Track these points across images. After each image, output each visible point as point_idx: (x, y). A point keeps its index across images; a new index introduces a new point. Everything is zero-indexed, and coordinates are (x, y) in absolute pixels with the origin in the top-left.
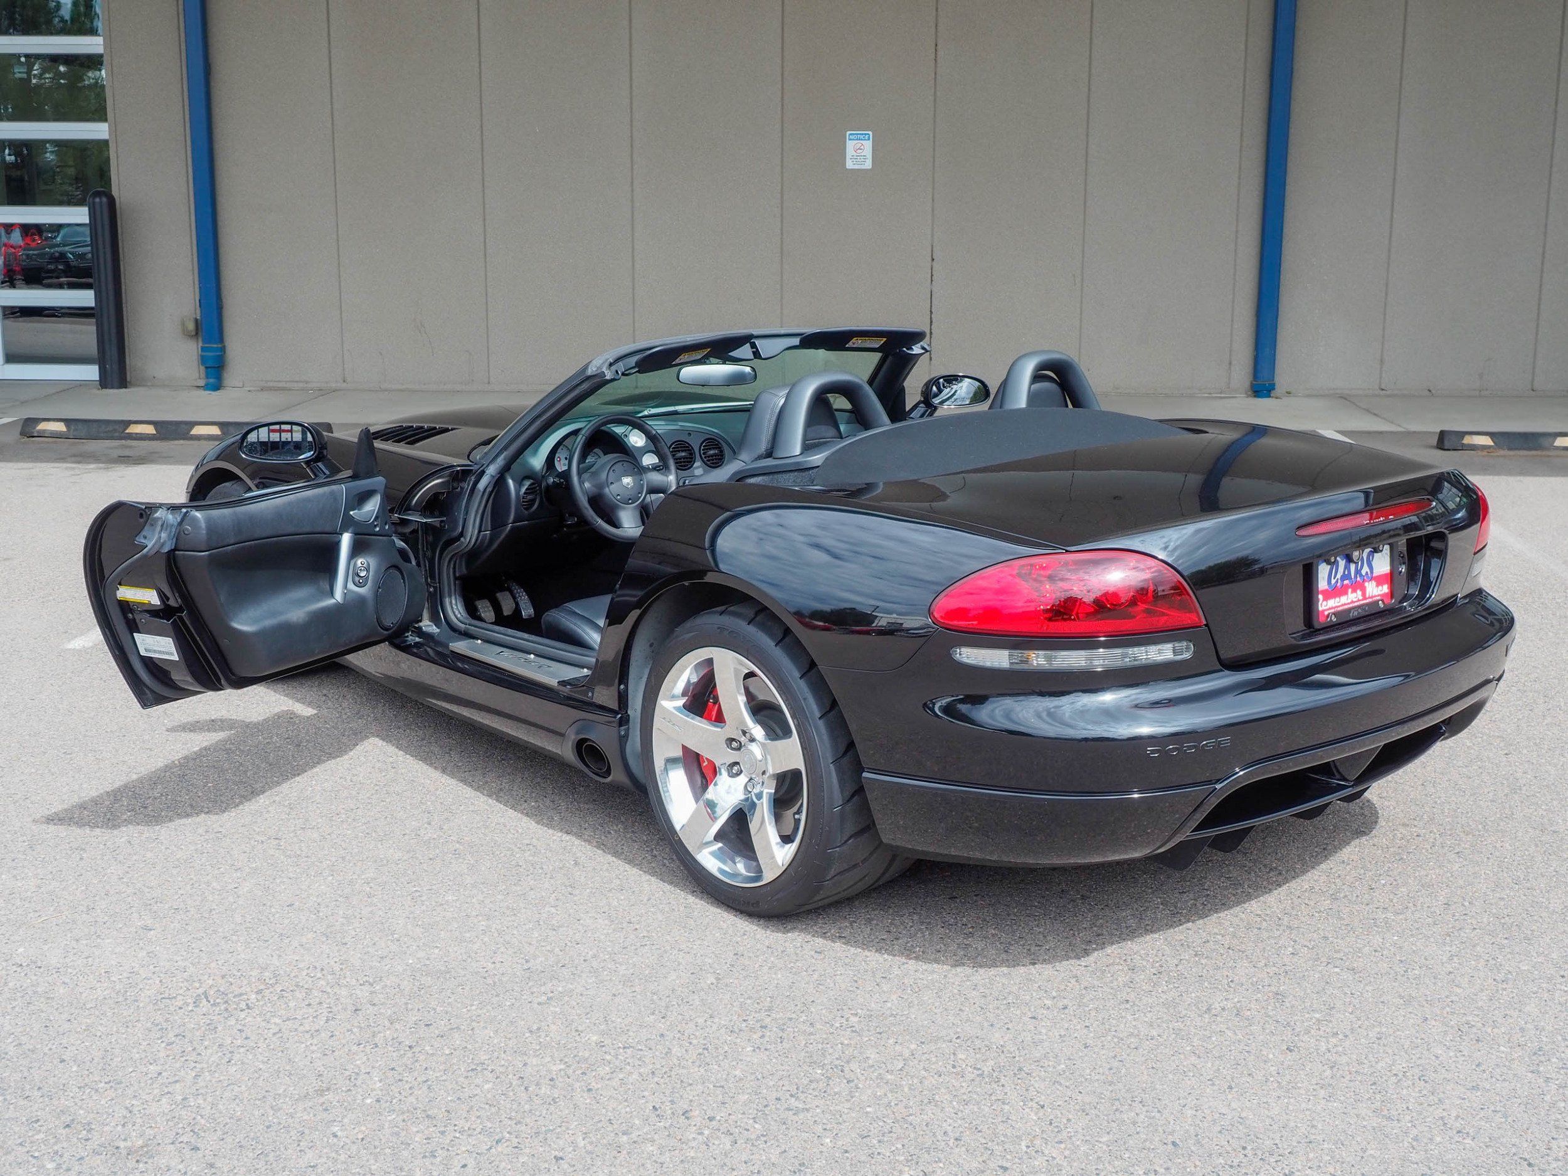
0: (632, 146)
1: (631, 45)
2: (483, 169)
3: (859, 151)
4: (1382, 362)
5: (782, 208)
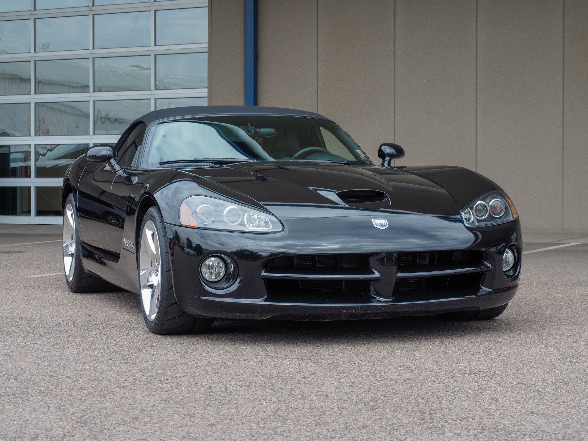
0: (477, 88)
1: (477, 31)
2: (395, 104)
5: (563, 122)
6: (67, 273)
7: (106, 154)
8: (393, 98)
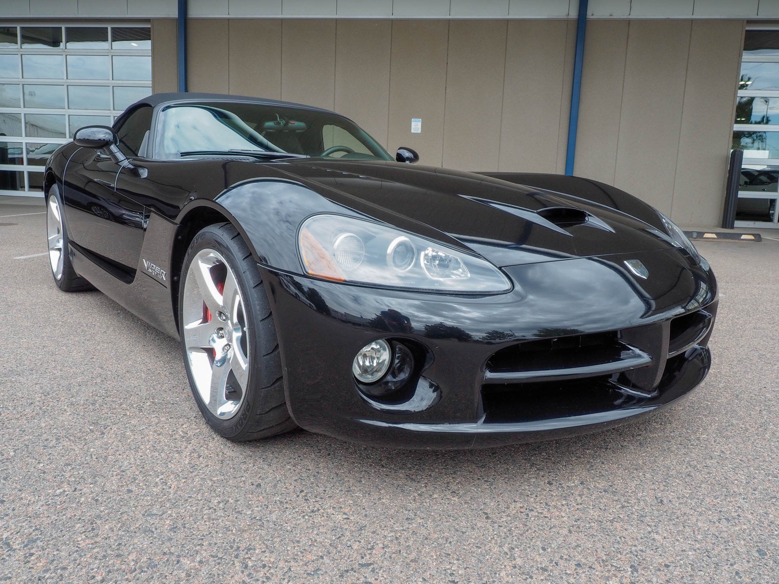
1: (335, 86)
3: (416, 126)
6: (55, 270)
7: (104, 138)
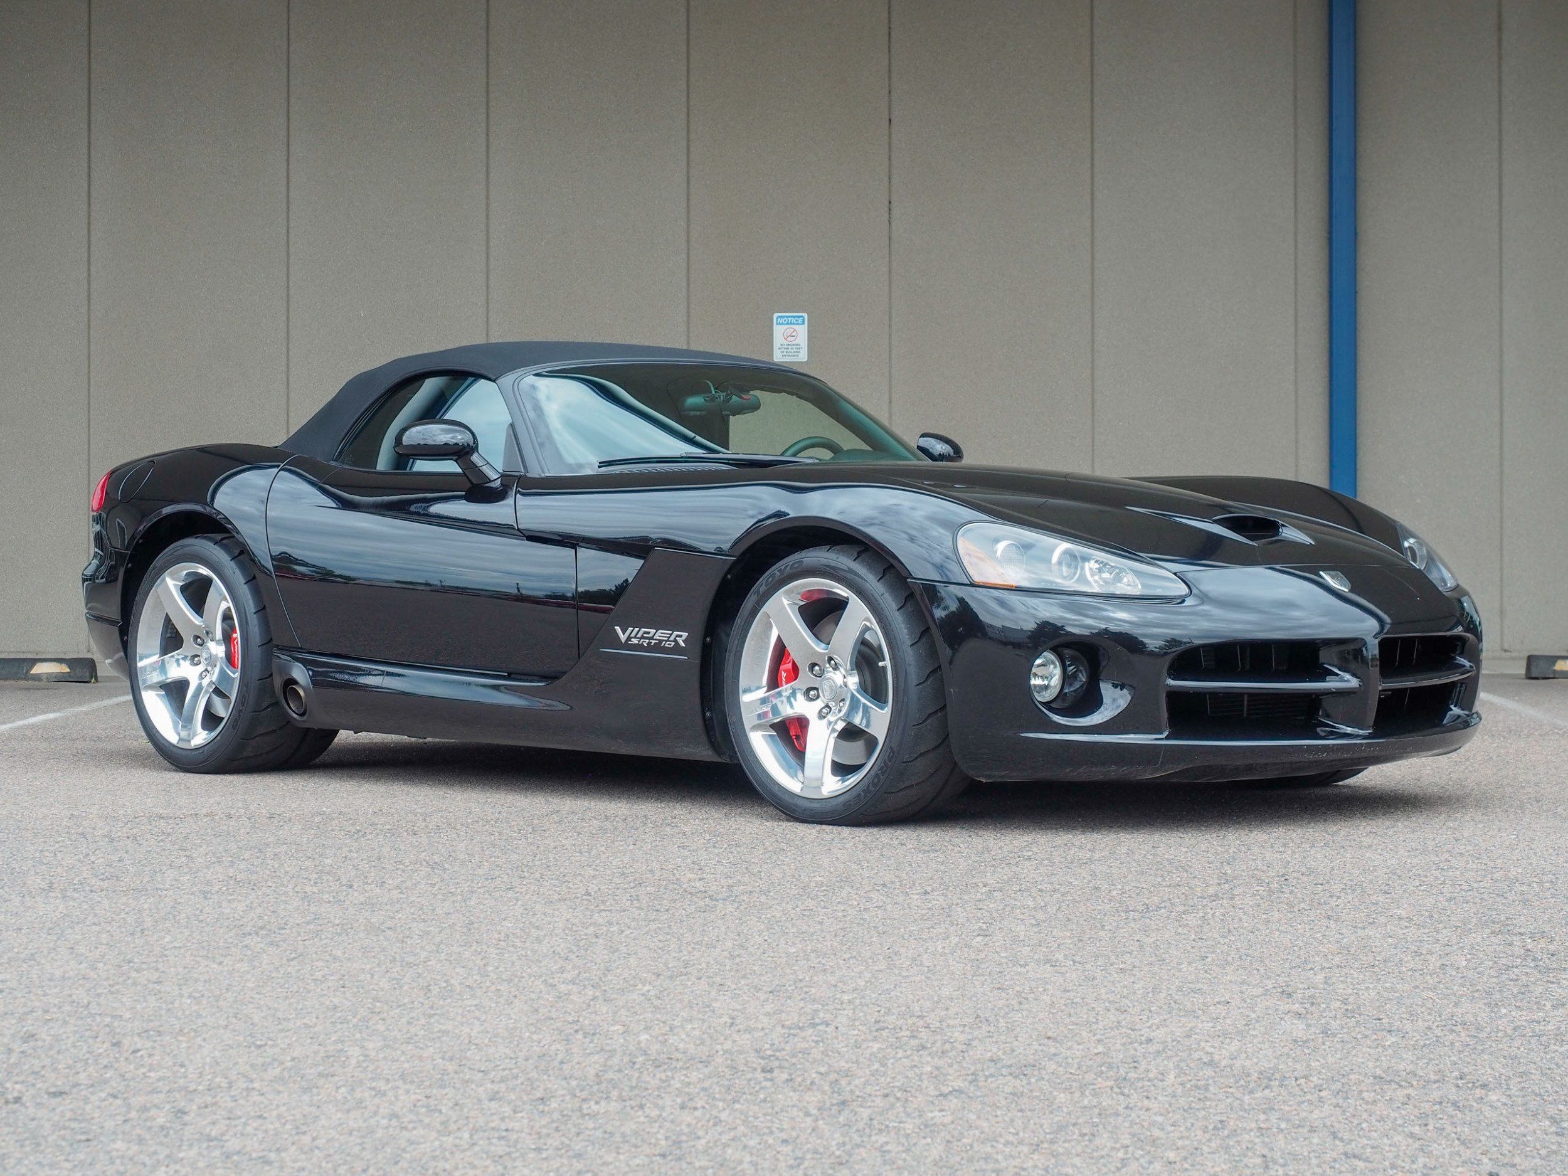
1: (488, 205)
2: (288, 365)
3: (790, 339)
4: (1502, 612)
7: (454, 441)
8: (284, 350)
